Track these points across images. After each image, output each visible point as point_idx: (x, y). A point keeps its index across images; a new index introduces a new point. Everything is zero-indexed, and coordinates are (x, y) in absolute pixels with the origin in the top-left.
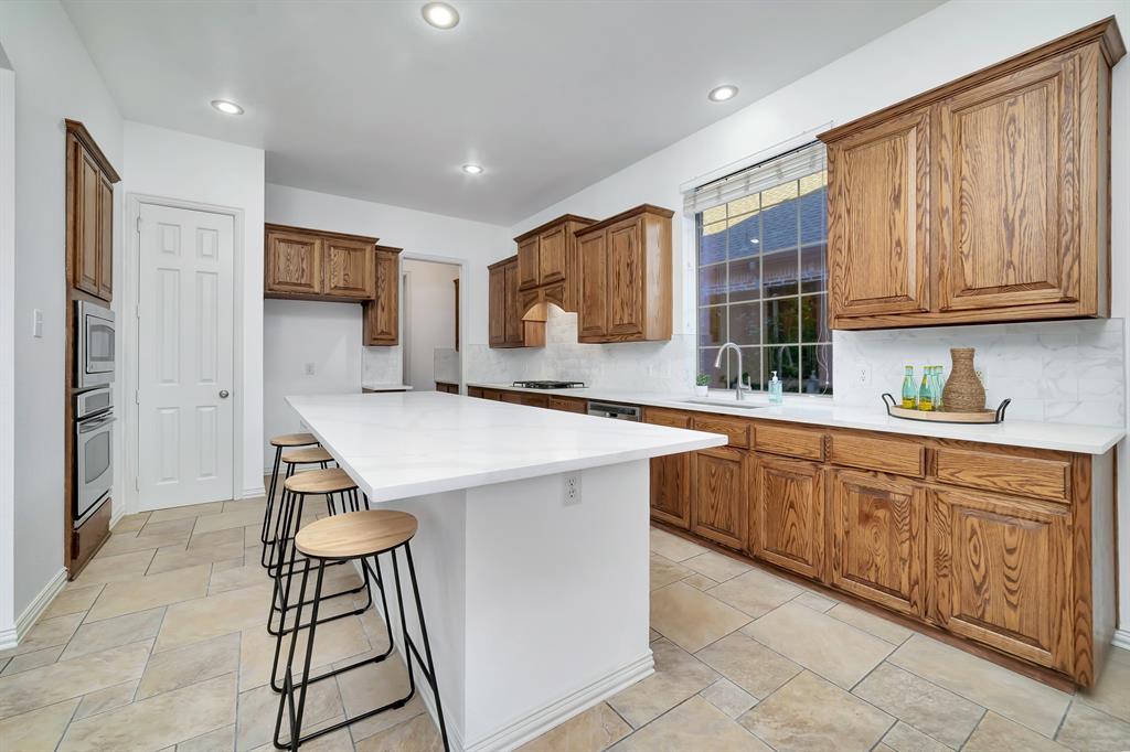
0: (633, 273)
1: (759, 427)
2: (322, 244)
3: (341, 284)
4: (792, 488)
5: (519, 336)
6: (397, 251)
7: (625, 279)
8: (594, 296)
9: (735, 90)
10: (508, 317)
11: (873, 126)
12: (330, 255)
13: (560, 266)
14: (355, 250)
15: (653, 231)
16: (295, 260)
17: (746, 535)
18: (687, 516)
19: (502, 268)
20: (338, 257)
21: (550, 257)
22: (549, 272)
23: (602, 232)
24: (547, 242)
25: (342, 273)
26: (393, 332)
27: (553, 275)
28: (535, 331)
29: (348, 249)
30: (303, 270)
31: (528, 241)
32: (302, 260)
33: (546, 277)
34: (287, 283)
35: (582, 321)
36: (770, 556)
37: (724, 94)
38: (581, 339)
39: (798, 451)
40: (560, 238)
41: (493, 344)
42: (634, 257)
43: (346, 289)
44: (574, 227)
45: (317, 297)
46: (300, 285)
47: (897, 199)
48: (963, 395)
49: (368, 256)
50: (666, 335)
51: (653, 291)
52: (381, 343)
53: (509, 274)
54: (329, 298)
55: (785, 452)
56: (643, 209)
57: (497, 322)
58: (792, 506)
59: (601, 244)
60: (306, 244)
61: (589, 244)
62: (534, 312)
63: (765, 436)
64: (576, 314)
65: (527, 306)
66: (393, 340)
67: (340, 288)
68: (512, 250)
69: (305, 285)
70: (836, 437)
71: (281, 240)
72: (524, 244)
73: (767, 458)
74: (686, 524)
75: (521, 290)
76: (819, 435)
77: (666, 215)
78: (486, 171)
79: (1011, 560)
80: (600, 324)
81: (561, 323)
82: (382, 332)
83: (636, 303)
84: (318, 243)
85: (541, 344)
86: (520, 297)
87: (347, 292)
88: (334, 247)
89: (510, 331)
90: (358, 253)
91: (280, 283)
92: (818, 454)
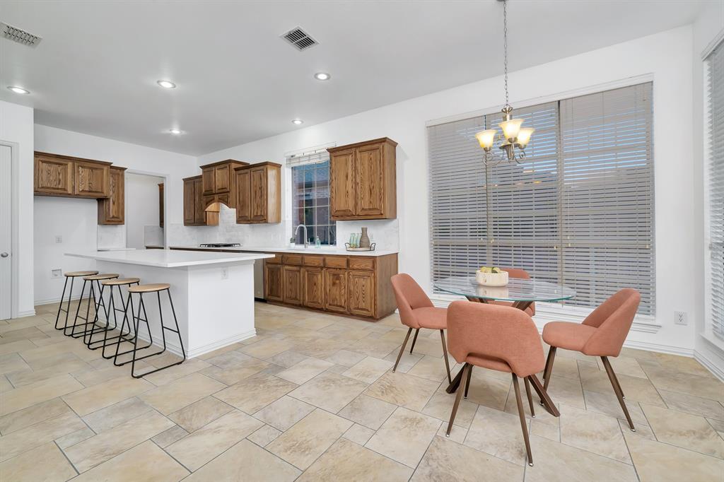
0: (262, 192)
1: (305, 257)
2: (74, 165)
3: (87, 189)
4: (315, 277)
5: (203, 219)
6: (124, 169)
7: (258, 194)
8: (244, 201)
9: (302, 122)
10: (196, 209)
11: (342, 150)
12: (79, 172)
13: (226, 184)
14: (96, 169)
15: (271, 173)
16: (54, 173)
17: (302, 299)
18: (282, 297)
19: (193, 181)
20: (84, 173)
21: (220, 178)
22: (220, 187)
23: (248, 171)
24: (219, 171)
25: (87, 182)
26: (120, 216)
27: (222, 189)
28: (213, 217)
29: (92, 169)
30: (60, 180)
31: (209, 169)
32: (59, 174)
33: (219, 189)
34: (48, 188)
35: (238, 212)
36: (310, 305)
37: (298, 122)
38: (238, 222)
39: (316, 264)
40: (226, 171)
41: (187, 223)
42: (263, 185)
43: (89, 192)
44: (234, 166)
45: (69, 196)
46: (58, 189)
47: (347, 177)
48: (364, 242)
49: (105, 172)
50: (278, 220)
51: (272, 201)
52: (113, 223)
53: (197, 185)
54: (77, 196)
55: (312, 265)
56: (265, 164)
57: (190, 211)
58: (315, 284)
59: (247, 177)
60: (62, 164)
61: (242, 176)
62: (212, 207)
63: (307, 260)
64: (235, 209)
65: (208, 203)
66: (121, 221)
67: (86, 191)
68: (199, 172)
69: (61, 189)
70: (327, 258)
71: (43, 162)
72: (206, 170)
73: (308, 268)
74: (281, 299)
75: (204, 195)
76: (322, 258)
77: (278, 166)
78: (184, 132)
79: (364, 288)
80: (247, 215)
81: (228, 214)
82: (113, 217)
83: (263, 205)
84: (70, 164)
85: (216, 224)
86: (204, 199)
87: (90, 194)
88: (82, 167)
89: (197, 216)
90: (99, 172)
91: (42, 187)
92: (322, 265)
